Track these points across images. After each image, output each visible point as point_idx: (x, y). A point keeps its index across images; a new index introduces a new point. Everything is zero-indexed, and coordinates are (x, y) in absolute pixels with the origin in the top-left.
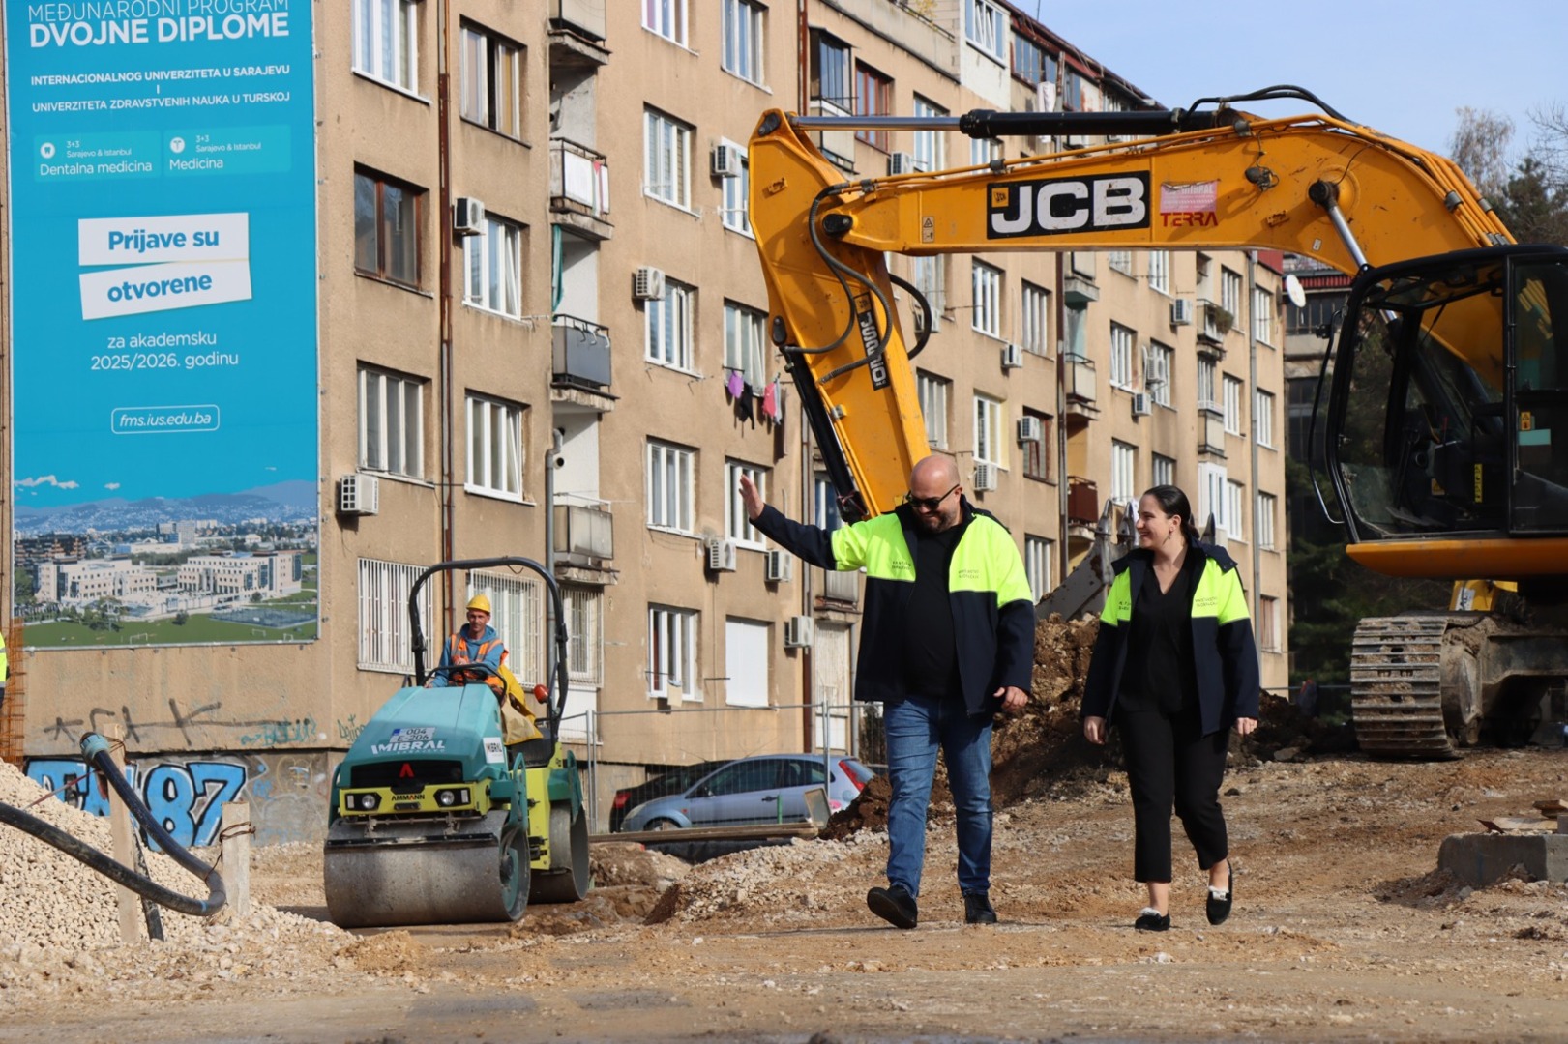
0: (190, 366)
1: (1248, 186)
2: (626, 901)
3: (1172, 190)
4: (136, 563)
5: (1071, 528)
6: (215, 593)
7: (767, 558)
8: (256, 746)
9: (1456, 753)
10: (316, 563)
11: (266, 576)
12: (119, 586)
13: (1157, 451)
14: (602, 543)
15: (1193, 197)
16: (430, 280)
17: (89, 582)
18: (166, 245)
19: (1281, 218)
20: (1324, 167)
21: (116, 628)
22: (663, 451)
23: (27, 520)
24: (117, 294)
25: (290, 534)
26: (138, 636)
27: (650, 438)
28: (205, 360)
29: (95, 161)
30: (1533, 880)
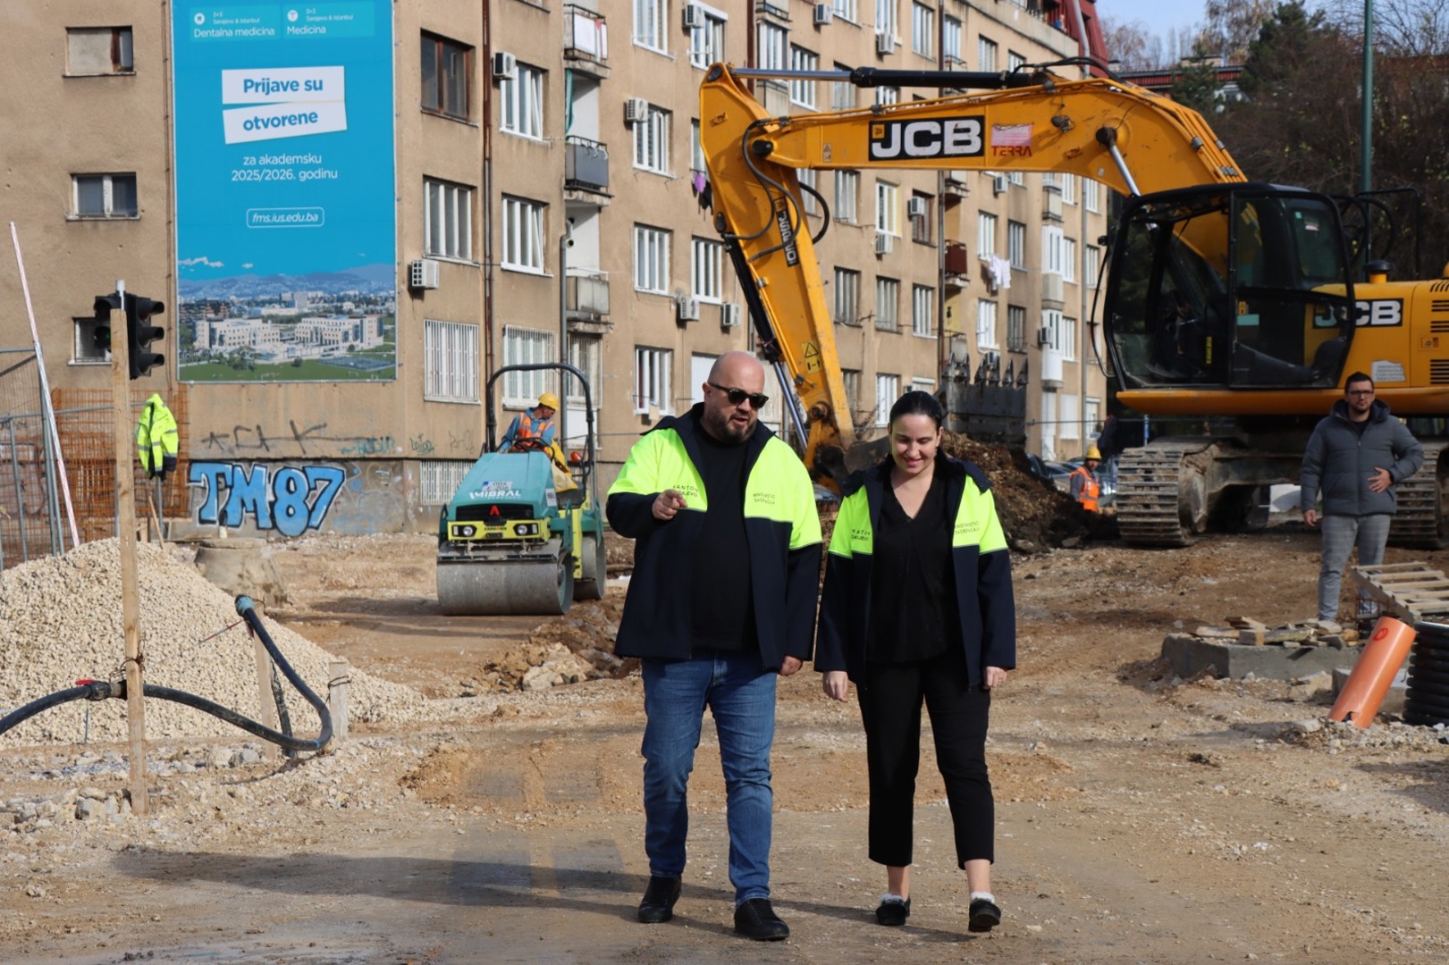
0: (303, 179)
1: (1054, 129)
2: (613, 609)
3: (1000, 130)
4: (265, 321)
5: (947, 278)
6: (321, 344)
7: (722, 309)
8: (352, 455)
9: (1188, 542)
10: (394, 324)
11: (358, 333)
12: (253, 338)
13: (1012, 218)
14: (601, 303)
15: (1015, 135)
16: (475, 113)
17: (232, 335)
18: (285, 89)
19: (1076, 152)
20: (1107, 117)
21: (252, 368)
22: (646, 233)
23: (187, 289)
24: (250, 125)
25: (375, 303)
26: (267, 375)
27: (637, 224)
28: (313, 175)
29: (234, 27)
30: (1220, 677)
